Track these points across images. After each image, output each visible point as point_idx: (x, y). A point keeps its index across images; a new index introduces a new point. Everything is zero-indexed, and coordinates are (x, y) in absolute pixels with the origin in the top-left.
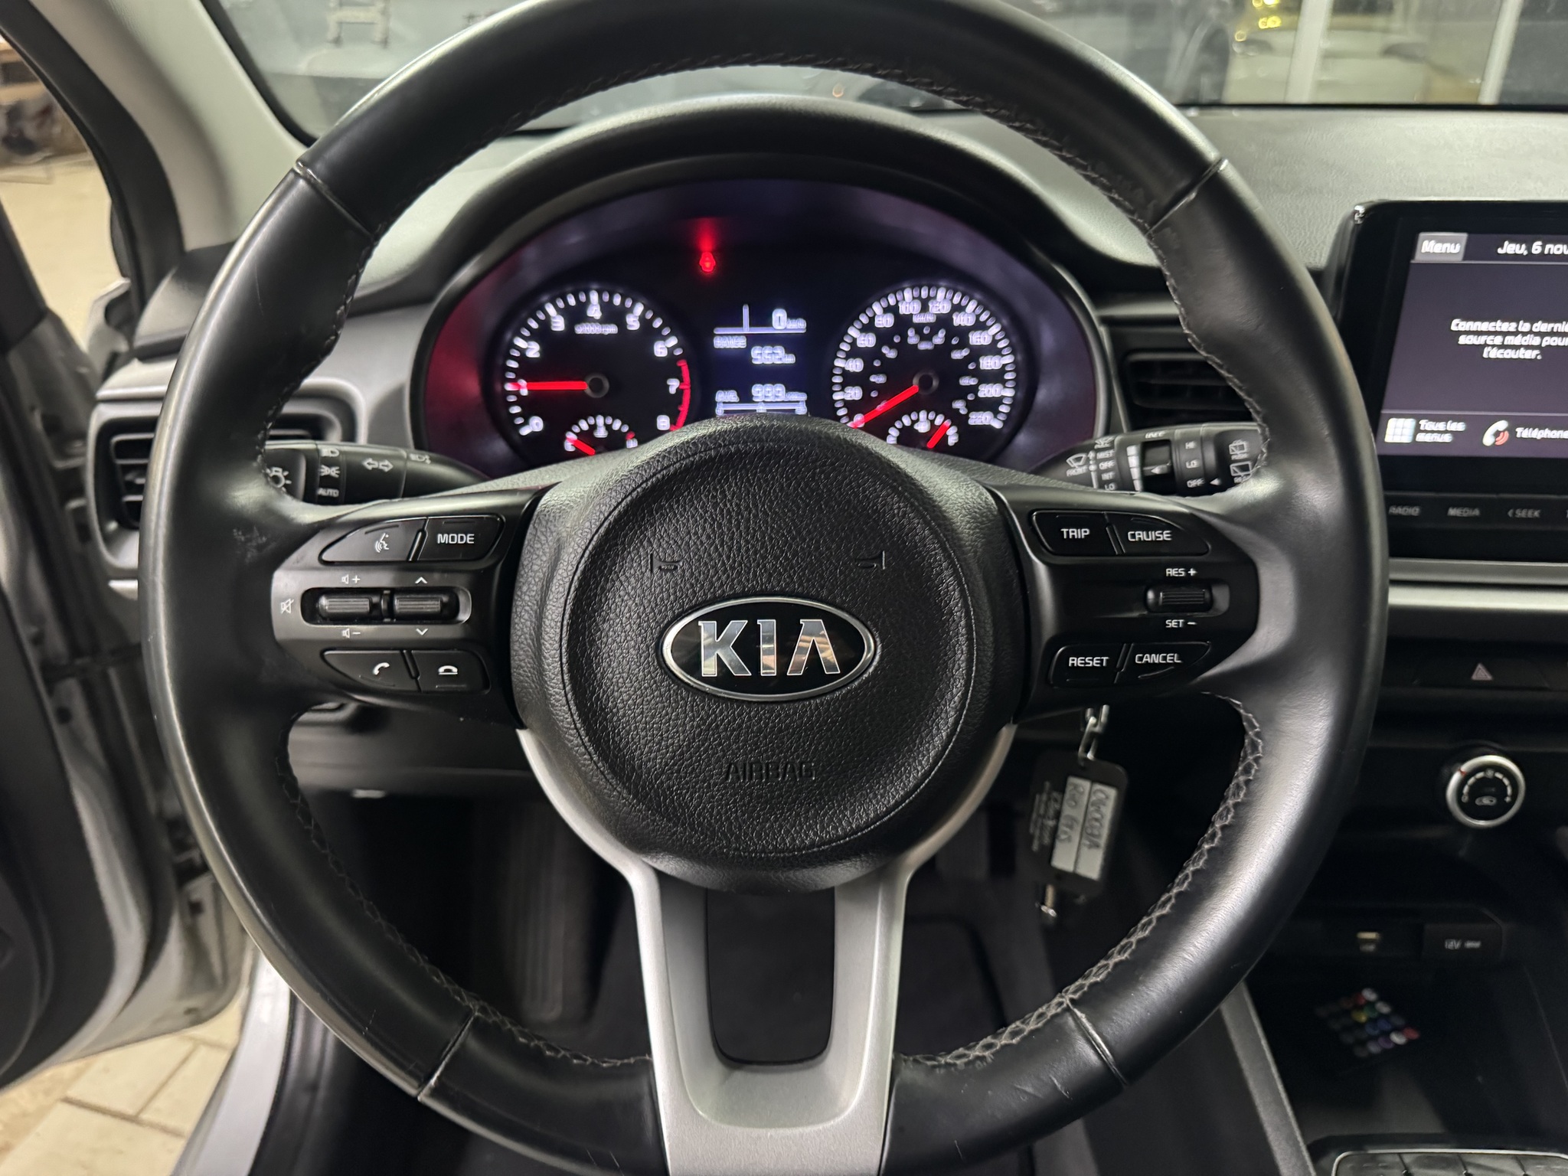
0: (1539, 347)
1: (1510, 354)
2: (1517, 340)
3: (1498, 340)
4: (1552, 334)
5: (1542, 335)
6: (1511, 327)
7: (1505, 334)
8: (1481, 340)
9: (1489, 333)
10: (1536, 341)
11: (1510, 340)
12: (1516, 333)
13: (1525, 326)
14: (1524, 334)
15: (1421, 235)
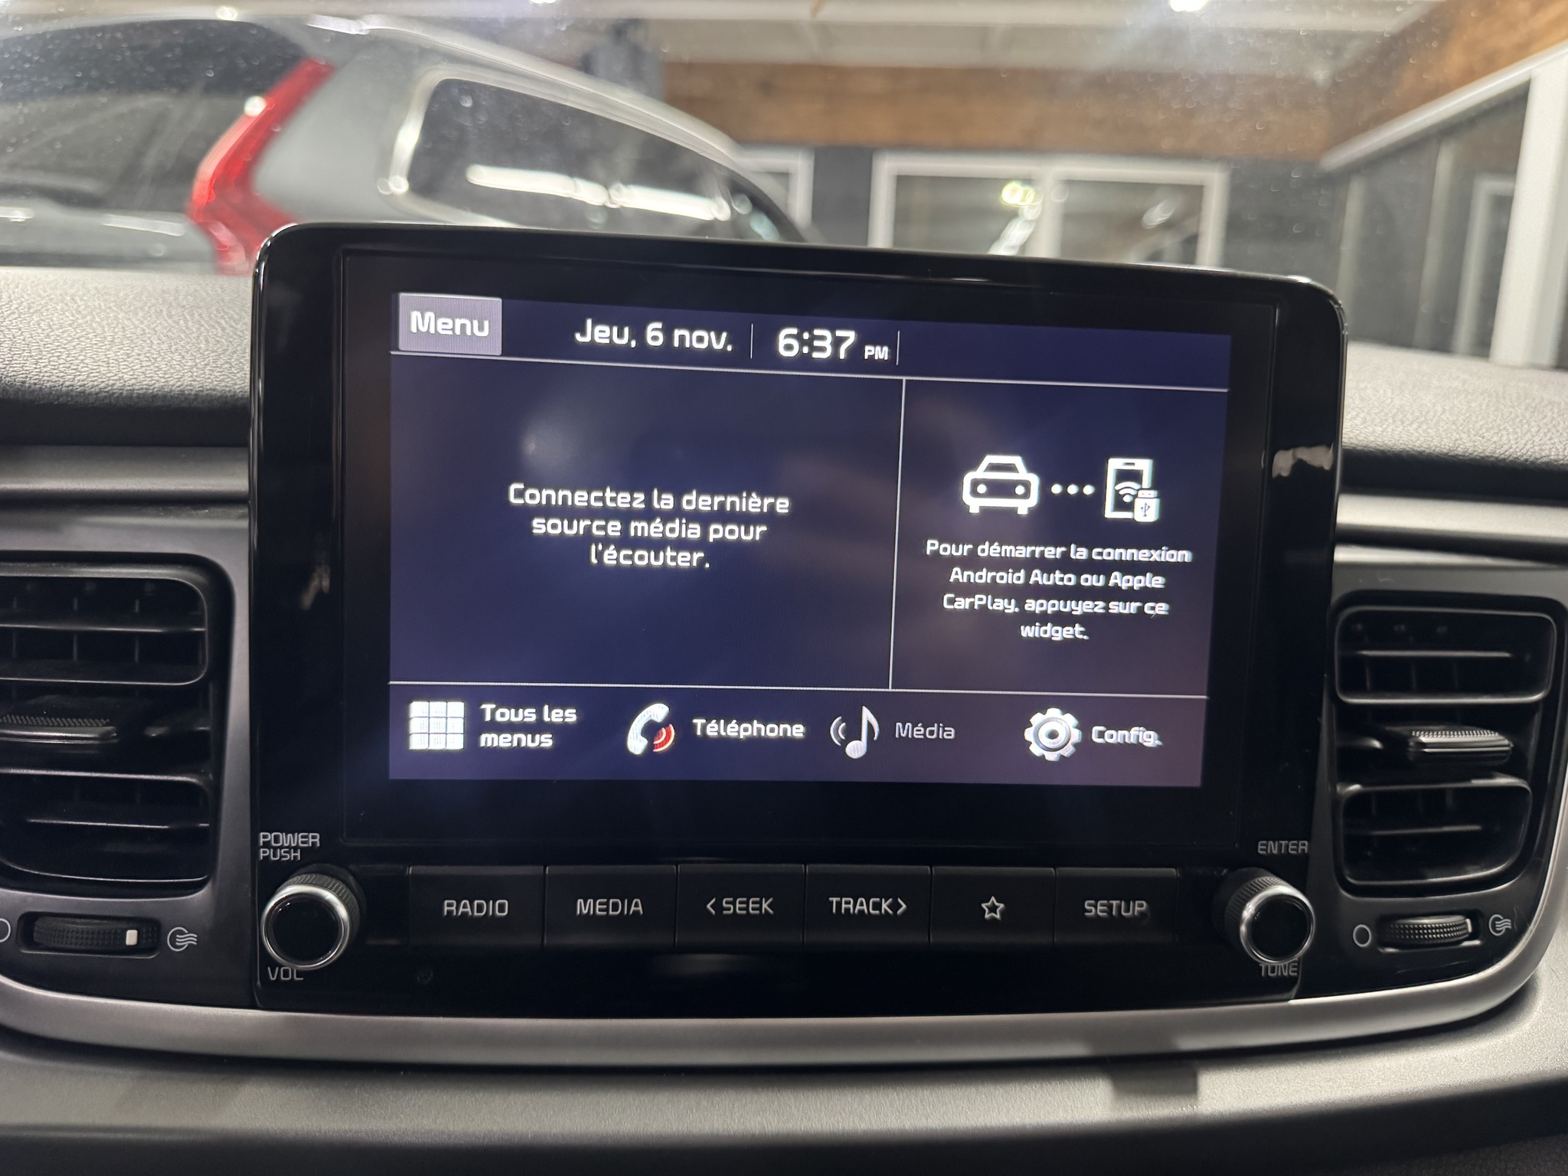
0: (701, 544)
1: (643, 558)
2: (655, 529)
3: (614, 528)
4: (723, 516)
5: (704, 519)
6: (639, 501)
7: (627, 516)
8: (579, 527)
9: (590, 513)
10: (694, 532)
11: (638, 528)
12: (649, 514)
13: (667, 502)
14: (667, 517)
15: (403, 296)
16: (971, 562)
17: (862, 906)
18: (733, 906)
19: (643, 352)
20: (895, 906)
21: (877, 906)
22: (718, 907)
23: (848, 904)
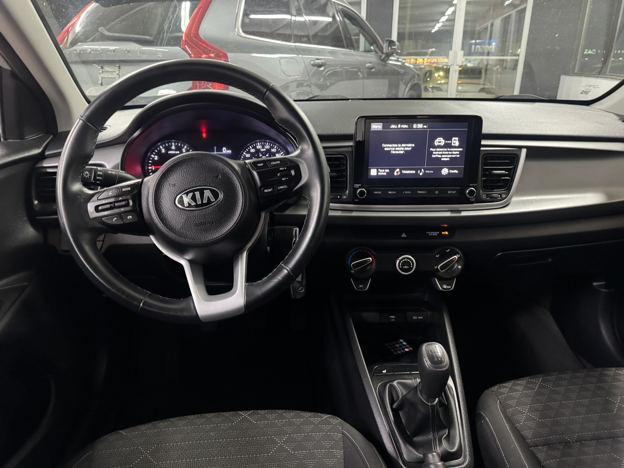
0: (404, 150)
1: (397, 152)
3: (394, 149)
4: (406, 147)
5: (404, 147)
6: (397, 146)
7: (395, 147)
8: (390, 149)
9: (391, 147)
11: (397, 149)
13: (400, 145)
14: (400, 147)
15: (372, 124)
16: (436, 151)
17: (421, 192)
18: (406, 192)
19: (398, 128)
20: (425, 192)
21: (423, 192)
22: (404, 192)
23: (420, 192)
